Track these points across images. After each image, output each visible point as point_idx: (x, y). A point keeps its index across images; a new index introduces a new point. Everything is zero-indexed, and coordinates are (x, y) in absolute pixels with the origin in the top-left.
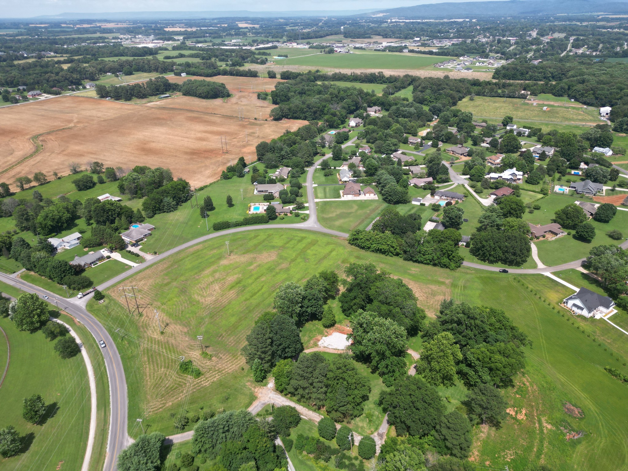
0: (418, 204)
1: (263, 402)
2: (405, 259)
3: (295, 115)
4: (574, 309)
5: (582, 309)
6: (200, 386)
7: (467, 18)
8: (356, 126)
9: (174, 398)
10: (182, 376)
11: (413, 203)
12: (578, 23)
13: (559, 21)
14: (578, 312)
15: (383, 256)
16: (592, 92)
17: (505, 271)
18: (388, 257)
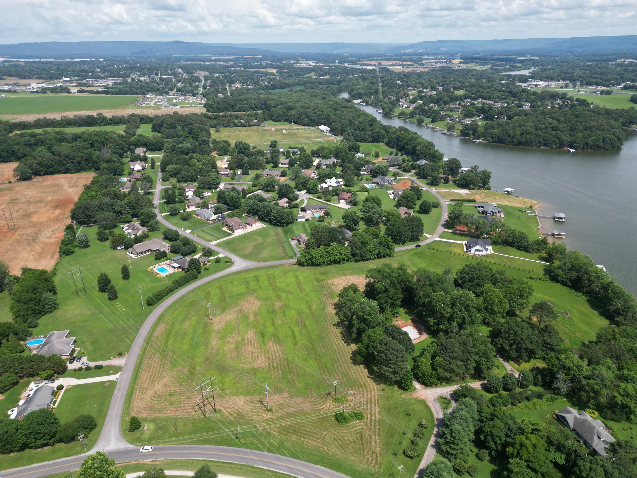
0: (304, 220)
1: (432, 399)
2: (356, 261)
3: (51, 170)
4: (477, 253)
5: (482, 251)
6: (375, 422)
7: (93, 57)
8: (143, 169)
9: (373, 443)
10: (349, 426)
11: (299, 220)
12: (202, 63)
13: (185, 61)
14: (480, 253)
15: (338, 265)
16: (304, 115)
17: (419, 246)
18: (342, 265)
